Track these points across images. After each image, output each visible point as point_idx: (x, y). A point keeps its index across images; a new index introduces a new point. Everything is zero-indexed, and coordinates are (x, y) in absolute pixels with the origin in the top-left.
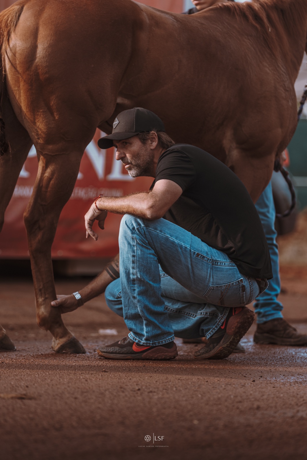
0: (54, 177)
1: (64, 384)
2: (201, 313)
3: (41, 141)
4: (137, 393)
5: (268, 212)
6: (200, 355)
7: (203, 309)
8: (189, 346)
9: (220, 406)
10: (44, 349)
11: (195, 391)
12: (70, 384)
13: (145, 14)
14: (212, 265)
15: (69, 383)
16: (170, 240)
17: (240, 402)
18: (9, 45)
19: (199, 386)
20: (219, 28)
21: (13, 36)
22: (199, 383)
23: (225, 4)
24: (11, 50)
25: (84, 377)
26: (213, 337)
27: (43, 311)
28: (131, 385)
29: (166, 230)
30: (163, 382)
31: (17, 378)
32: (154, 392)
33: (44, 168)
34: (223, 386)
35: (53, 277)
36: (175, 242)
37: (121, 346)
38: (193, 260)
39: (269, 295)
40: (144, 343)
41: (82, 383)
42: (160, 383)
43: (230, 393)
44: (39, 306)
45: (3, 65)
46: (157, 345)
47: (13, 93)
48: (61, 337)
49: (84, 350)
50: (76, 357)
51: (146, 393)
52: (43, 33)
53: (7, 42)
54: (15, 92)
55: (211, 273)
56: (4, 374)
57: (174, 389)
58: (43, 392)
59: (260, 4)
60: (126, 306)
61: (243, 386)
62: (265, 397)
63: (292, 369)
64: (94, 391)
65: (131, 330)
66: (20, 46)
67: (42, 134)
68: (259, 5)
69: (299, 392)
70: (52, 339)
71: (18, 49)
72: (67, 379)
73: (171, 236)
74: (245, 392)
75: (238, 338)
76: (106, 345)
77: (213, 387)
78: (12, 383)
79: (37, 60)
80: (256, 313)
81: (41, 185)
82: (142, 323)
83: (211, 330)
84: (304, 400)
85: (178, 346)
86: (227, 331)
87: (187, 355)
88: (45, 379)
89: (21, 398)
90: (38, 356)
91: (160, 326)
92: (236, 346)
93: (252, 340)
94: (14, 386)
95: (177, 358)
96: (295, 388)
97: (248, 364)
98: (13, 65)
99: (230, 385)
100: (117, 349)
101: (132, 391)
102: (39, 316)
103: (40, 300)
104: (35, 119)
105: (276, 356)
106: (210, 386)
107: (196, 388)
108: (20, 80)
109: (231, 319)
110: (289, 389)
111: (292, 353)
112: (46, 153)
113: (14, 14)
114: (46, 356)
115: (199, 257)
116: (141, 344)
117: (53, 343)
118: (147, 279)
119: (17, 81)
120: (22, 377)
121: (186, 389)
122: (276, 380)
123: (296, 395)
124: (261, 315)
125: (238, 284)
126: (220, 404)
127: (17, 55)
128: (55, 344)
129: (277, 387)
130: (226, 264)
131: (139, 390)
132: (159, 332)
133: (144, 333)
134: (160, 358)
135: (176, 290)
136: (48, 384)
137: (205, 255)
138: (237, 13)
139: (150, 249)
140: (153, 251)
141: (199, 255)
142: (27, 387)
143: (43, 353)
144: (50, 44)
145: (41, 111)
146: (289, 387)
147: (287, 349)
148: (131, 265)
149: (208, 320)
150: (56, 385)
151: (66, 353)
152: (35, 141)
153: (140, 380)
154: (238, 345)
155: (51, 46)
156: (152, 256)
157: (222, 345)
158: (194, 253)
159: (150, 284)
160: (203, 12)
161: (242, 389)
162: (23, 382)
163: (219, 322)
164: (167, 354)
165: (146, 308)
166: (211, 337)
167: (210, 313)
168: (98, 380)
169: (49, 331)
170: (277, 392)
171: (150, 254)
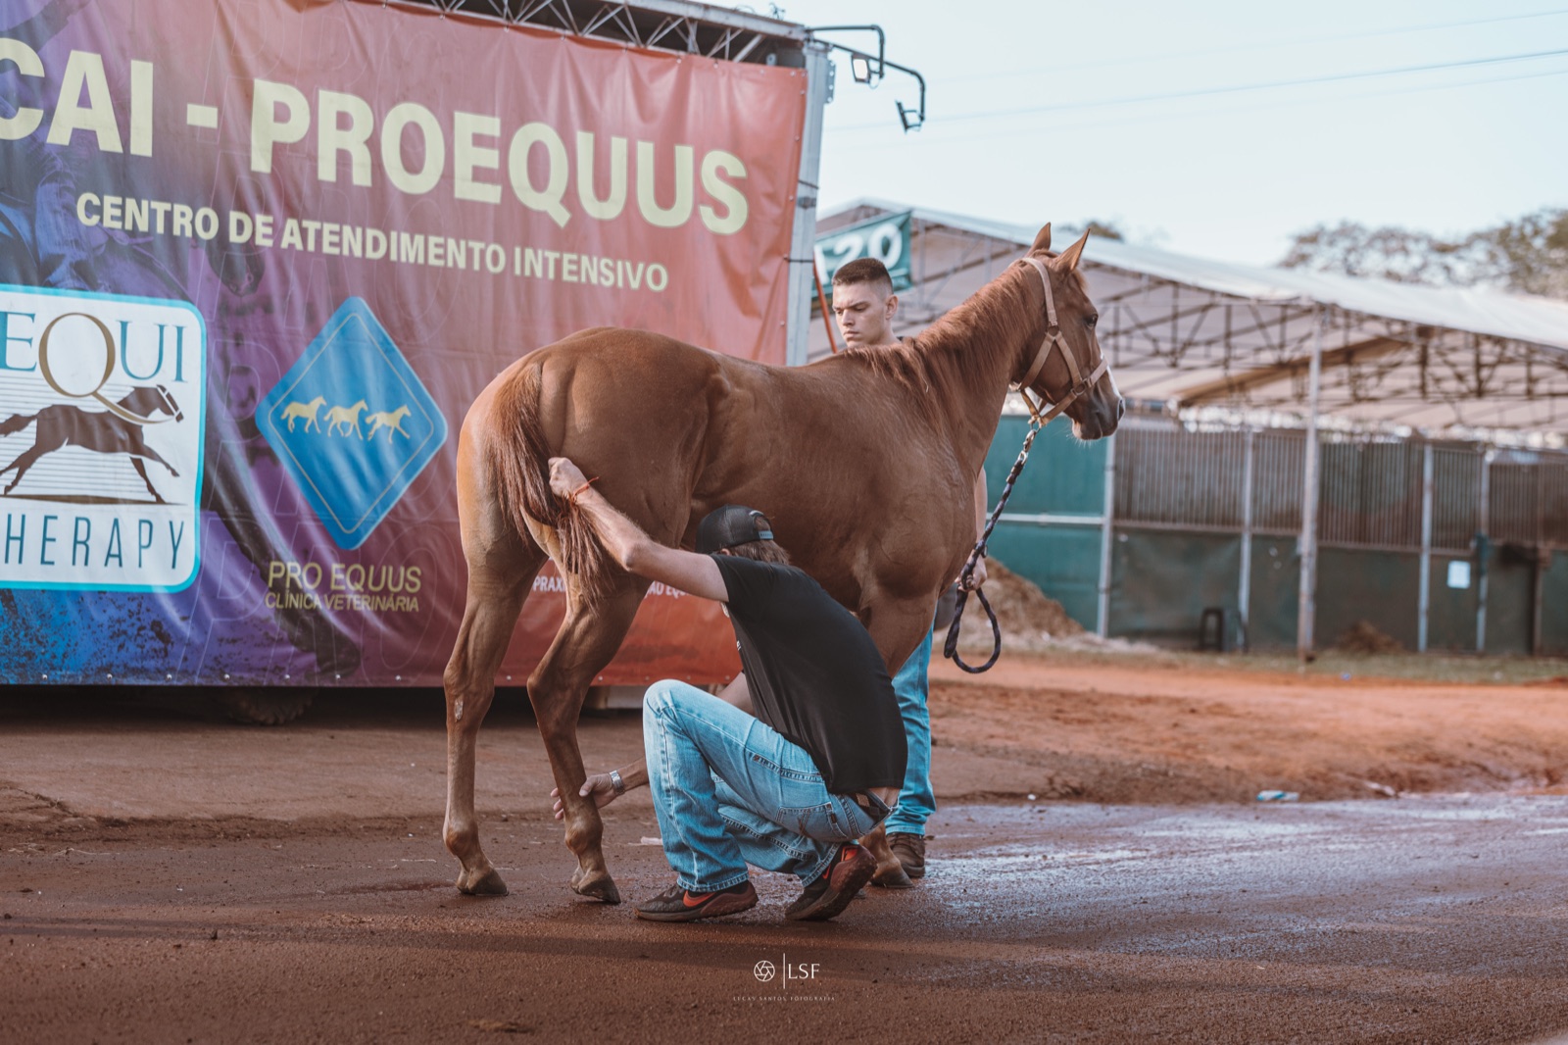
1: (579, 991)
12: (589, 992)
14: (781, 776)
15: (586, 988)
16: (713, 730)
31: (507, 973)
36: (720, 734)
37: (668, 900)
40: (699, 889)
49: (618, 897)
55: (783, 789)
58: (545, 1012)
59: (915, 348)
60: (665, 832)
63: (937, 948)
65: (676, 869)
68: (912, 349)
69: (945, 1009)
72: (584, 976)
73: (713, 724)
74: (860, 1011)
78: (499, 989)
82: (690, 856)
86: (832, 883)
88: (551, 977)
89: (511, 1031)
91: (719, 859)
94: (501, 996)
96: (940, 998)
100: (660, 904)
110: (930, 1001)
116: (694, 890)
117: (575, 877)
118: (688, 787)
120: (515, 969)
122: (911, 978)
123: (940, 1017)
129: (911, 997)
133: (695, 872)
136: (555, 995)
137: (769, 759)
139: (686, 741)
141: (759, 759)
146: (929, 996)
148: (661, 768)
150: (567, 994)
158: (751, 753)
159: (692, 796)
162: (516, 987)
164: (738, 903)
165: (691, 832)
168: (633, 978)
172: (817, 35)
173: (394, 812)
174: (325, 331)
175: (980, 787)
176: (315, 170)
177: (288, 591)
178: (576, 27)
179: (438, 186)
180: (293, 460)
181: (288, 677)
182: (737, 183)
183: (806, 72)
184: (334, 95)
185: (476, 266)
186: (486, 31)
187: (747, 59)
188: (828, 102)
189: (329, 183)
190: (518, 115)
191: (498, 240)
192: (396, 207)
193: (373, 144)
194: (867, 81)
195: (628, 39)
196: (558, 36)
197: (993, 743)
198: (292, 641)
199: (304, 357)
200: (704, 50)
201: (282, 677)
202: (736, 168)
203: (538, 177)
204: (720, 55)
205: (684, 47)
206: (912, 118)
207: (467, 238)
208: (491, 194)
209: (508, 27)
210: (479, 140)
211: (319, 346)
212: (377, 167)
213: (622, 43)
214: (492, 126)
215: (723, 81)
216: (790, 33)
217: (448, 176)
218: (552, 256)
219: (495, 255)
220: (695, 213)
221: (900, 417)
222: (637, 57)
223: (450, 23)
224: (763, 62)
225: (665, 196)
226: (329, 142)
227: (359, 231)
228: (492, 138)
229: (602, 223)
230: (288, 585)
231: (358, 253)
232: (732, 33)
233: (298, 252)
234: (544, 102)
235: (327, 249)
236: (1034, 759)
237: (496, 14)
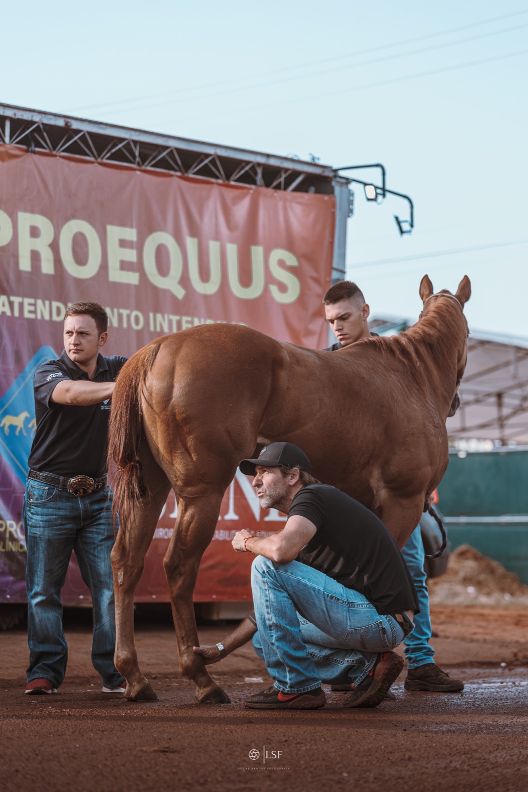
0: (194, 521)
1: (208, 736)
2: (348, 661)
3: (179, 483)
4: (284, 745)
5: (417, 553)
6: (348, 703)
7: (350, 656)
8: (338, 693)
9: (370, 758)
10: (187, 699)
11: (345, 742)
12: (215, 736)
13: (285, 352)
14: (348, 607)
15: (213, 735)
16: (302, 582)
17: (391, 753)
18: (145, 385)
19: (349, 736)
20: (363, 364)
21: (149, 374)
22: (348, 733)
23: (370, 339)
24: (147, 390)
25: (229, 728)
26: (362, 684)
27: (186, 659)
28: (277, 736)
29: (298, 573)
30: (311, 733)
31: (160, 730)
32: (302, 743)
33: (184, 511)
34: (373, 736)
35: (196, 624)
36: (307, 584)
37: (267, 696)
38: (328, 603)
39: (420, 639)
40: (288, 691)
41: (227, 735)
42: (308, 734)
43: (381, 743)
44: (181, 654)
45: (139, 405)
46: (302, 692)
47: (150, 434)
48: (205, 687)
50: (220, 707)
51: (294, 744)
52: (180, 372)
53: (143, 382)
54: (152, 433)
55: (348, 616)
56: (146, 726)
57: (323, 740)
58: (186, 745)
59: (408, 338)
60: (267, 655)
61: (395, 735)
62: (417, 747)
63: (445, 717)
64: (239, 743)
65: (274, 678)
66: (156, 386)
67: (181, 475)
68: (406, 339)
69: (452, 741)
70: (195, 688)
71: (154, 388)
72: (211, 730)
73: (303, 578)
74: (396, 742)
75: (387, 685)
76: (253, 694)
77: (363, 737)
78: (155, 736)
79: (173, 400)
80: (407, 658)
81: (181, 529)
82: (285, 670)
83: (358, 678)
84: (457, 750)
85: (327, 694)
86: (375, 678)
87: (336, 704)
88: (189, 731)
89: (164, 752)
90: (182, 707)
91: (304, 672)
92: (386, 694)
93: (403, 686)
94: (157, 738)
95: (325, 706)
96: (448, 737)
97: (399, 712)
98: (150, 405)
99: (380, 734)
100: (262, 698)
101: (279, 742)
102: (182, 665)
103: (183, 648)
104: (172, 461)
105: (428, 703)
106: (360, 736)
107: (346, 738)
108: (157, 420)
109: (379, 666)
110: (442, 738)
111: (444, 700)
112: (185, 495)
113: (151, 353)
114: (190, 707)
115: (334, 599)
116: (286, 692)
117: (197, 693)
118: (283, 623)
119: (154, 421)
120: (165, 728)
121: (335, 739)
122: (429, 729)
123: (449, 744)
124: (412, 661)
125: (377, 627)
126: (371, 755)
127: (154, 395)
128: (199, 694)
129: (429, 736)
130: (363, 606)
131: (286, 741)
132: (303, 678)
133: (288, 680)
134: (307, 707)
135: (321, 636)
136: (192, 737)
137: (340, 597)
138: (383, 348)
139: (282, 592)
140: (286, 594)
141: (333, 598)
142: (170, 739)
143: (186, 704)
144: (186, 383)
145: (179, 452)
146: (441, 736)
147: (440, 695)
148: (265, 611)
149: (354, 668)
150: (201, 737)
151: (210, 703)
152: (173, 483)
153: (287, 731)
154: (389, 692)
155: (188, 385)
156: (286, 599)
157: (370, 692)
158: (328, 595)
159: (287, 629)
160: (347, 348)
161: (393, 738)
162: (166, 735)
163: (366, 670)
164: (314, 702)
165: (286, 654)
166: (359, 685)
167: (356, 661)
168: (244, 731)
169: (192, 681)
170: (429, 742)
171: (284, 597)
172: (342, 173)
173: (81, 674)
174: (27, 369)
175: (468, 659)
176: (17, 264)
177: (7, 540)
178: (183, 169)
179: (98, 274)
180: (8, 453)
181: (8, 596)
182: (293, 270)
183: (334, 197)
184: (28, 215)
185: (125, 325)
186: (125, 174)
187: (296, 189)
188: (349, 216)
189: (26, 272)
190: (147, 228)
191: (138, 308)
192: (71, 287)
193: (55, 246)
194: (375, 200)
195: (217, 177)
196: (171, 176)
197: (476, 637)
198: (11, 573)
199: (14, 385)
200: (267, 184)
201: (5, 597)
202: (291, 260)
203: (163, 268)
204: (278, 187)
205: (254, 182)
206: (406, 227)
207: (118, 307)
208: (132, 278)
209: (139, 170)
210: (123, 243)
211: (24, 379)
212: (58, 261)
213: (213, 180)
214: (131, 234)
215: (280, 204)
216: (323, 172)
217: (104, 266)
218: (175, 318)
219: (137, 318)
220: (266, 290)
221: (401, 384)
222: (223, 189)
223: (101, 168)
224: (306, 191)
225: (246, 279)
226: (26, 246)
227: (47, 303)
228: (132, 242)
229: (206, 297)
230: (8, 536)
231: (47, 317)
232: (285, 172)
233: (8, 317)
234: (164, 219)
235: (27, 315)
236: (503, 644)
237: (130, 162)
